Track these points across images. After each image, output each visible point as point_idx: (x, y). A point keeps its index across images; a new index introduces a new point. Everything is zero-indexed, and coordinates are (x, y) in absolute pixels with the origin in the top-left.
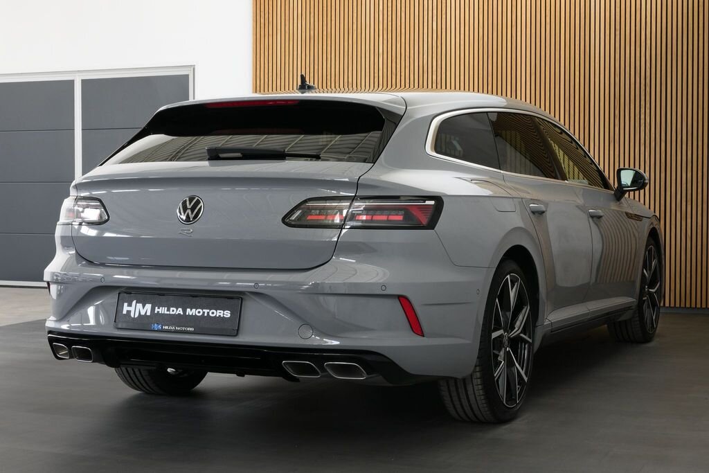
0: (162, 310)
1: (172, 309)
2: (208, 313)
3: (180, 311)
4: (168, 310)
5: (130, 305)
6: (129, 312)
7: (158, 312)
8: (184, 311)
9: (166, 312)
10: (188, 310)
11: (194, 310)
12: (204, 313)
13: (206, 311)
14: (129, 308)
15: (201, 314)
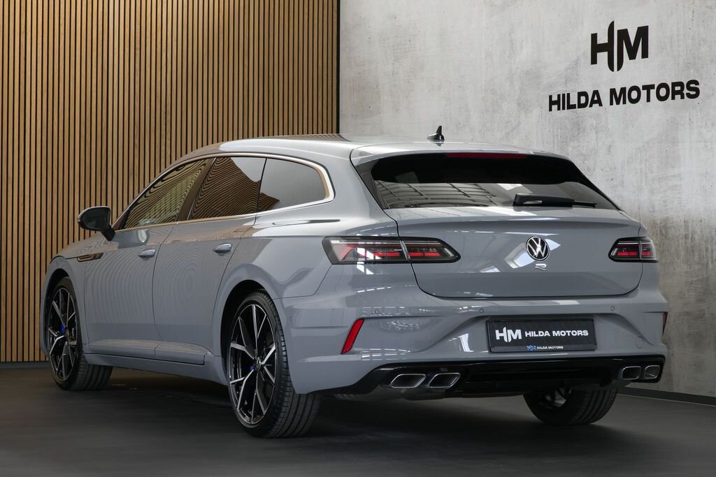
0: (532, 334)
1: (540, 332)
2: (570, 333)
3: (547, 333)
4: (537, 333)
5: (501, 331)
6: (502, 338)
7: (528, 336)
8: (551, 333)
9: (535, 335)
10: (554, 332)
11: (558, 332)
12: (567, 333)
13: (569, 332)
14: (501, 335)
15: (565, 335)
